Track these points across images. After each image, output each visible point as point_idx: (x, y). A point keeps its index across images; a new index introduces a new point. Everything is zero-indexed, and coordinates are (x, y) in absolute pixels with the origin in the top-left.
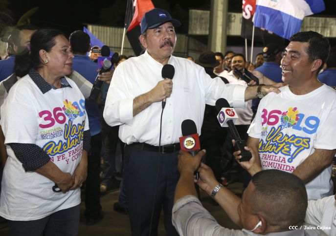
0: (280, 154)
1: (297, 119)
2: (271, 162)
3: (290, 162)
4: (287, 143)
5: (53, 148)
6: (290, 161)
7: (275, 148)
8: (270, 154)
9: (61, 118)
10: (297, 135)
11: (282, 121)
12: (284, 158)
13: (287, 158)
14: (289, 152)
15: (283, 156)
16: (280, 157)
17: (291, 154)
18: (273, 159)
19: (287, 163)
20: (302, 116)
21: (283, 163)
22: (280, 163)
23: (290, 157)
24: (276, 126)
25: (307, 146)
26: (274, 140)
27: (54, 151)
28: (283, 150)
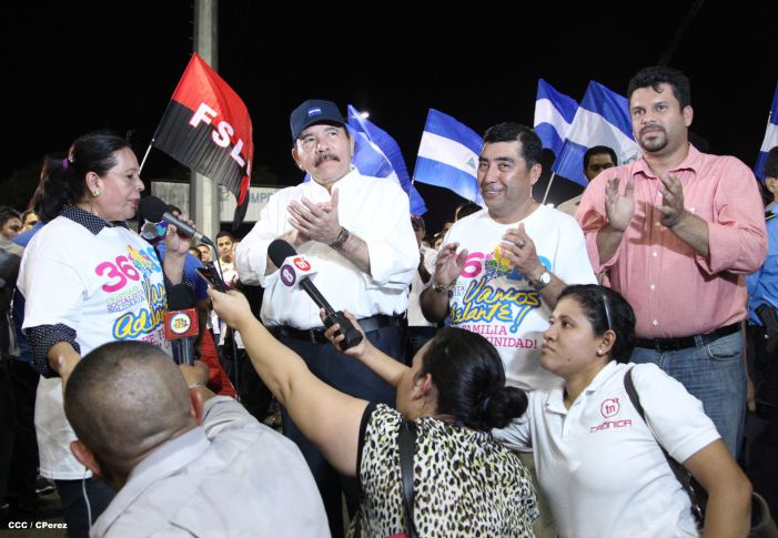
0: (495, 321)
3: (514, 332)
4: (503, 303)
5: (133, 324)
6: (514, 329)
7: (484, 312)
8: (477, 324)
9: (131, 272)
10: (517, 289)
11: (487, 268)
12: (503, 327)
13: (508, 326)
14: (509, 315)
16: (496, 327)
17: (514, 319)
19: (510, 335)
21: (503, 336)
22: (498, 336)
23: (512, 324)
24: (478, 278)
26: (478, 300)
27: (135, 328)
28: (499, 315)
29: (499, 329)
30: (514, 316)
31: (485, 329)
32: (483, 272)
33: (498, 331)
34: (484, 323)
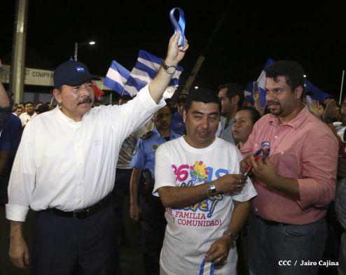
1: (207, 173)
2: (189, 220)
8: (187, 212)
11: (192, 176)
14: (207, 207)
15: (202, 212)
18: (192, 217)
19: (207, 219)
20: (211, 169)
22: (200, 220)
23: (208, 212)
24: (186, 182)
25: (221, 198)
29: (201, 216)
30: (210, 207)
31: (193, 215)
32: (189, 178)
33: (200, 217)
34: (192, 212)
